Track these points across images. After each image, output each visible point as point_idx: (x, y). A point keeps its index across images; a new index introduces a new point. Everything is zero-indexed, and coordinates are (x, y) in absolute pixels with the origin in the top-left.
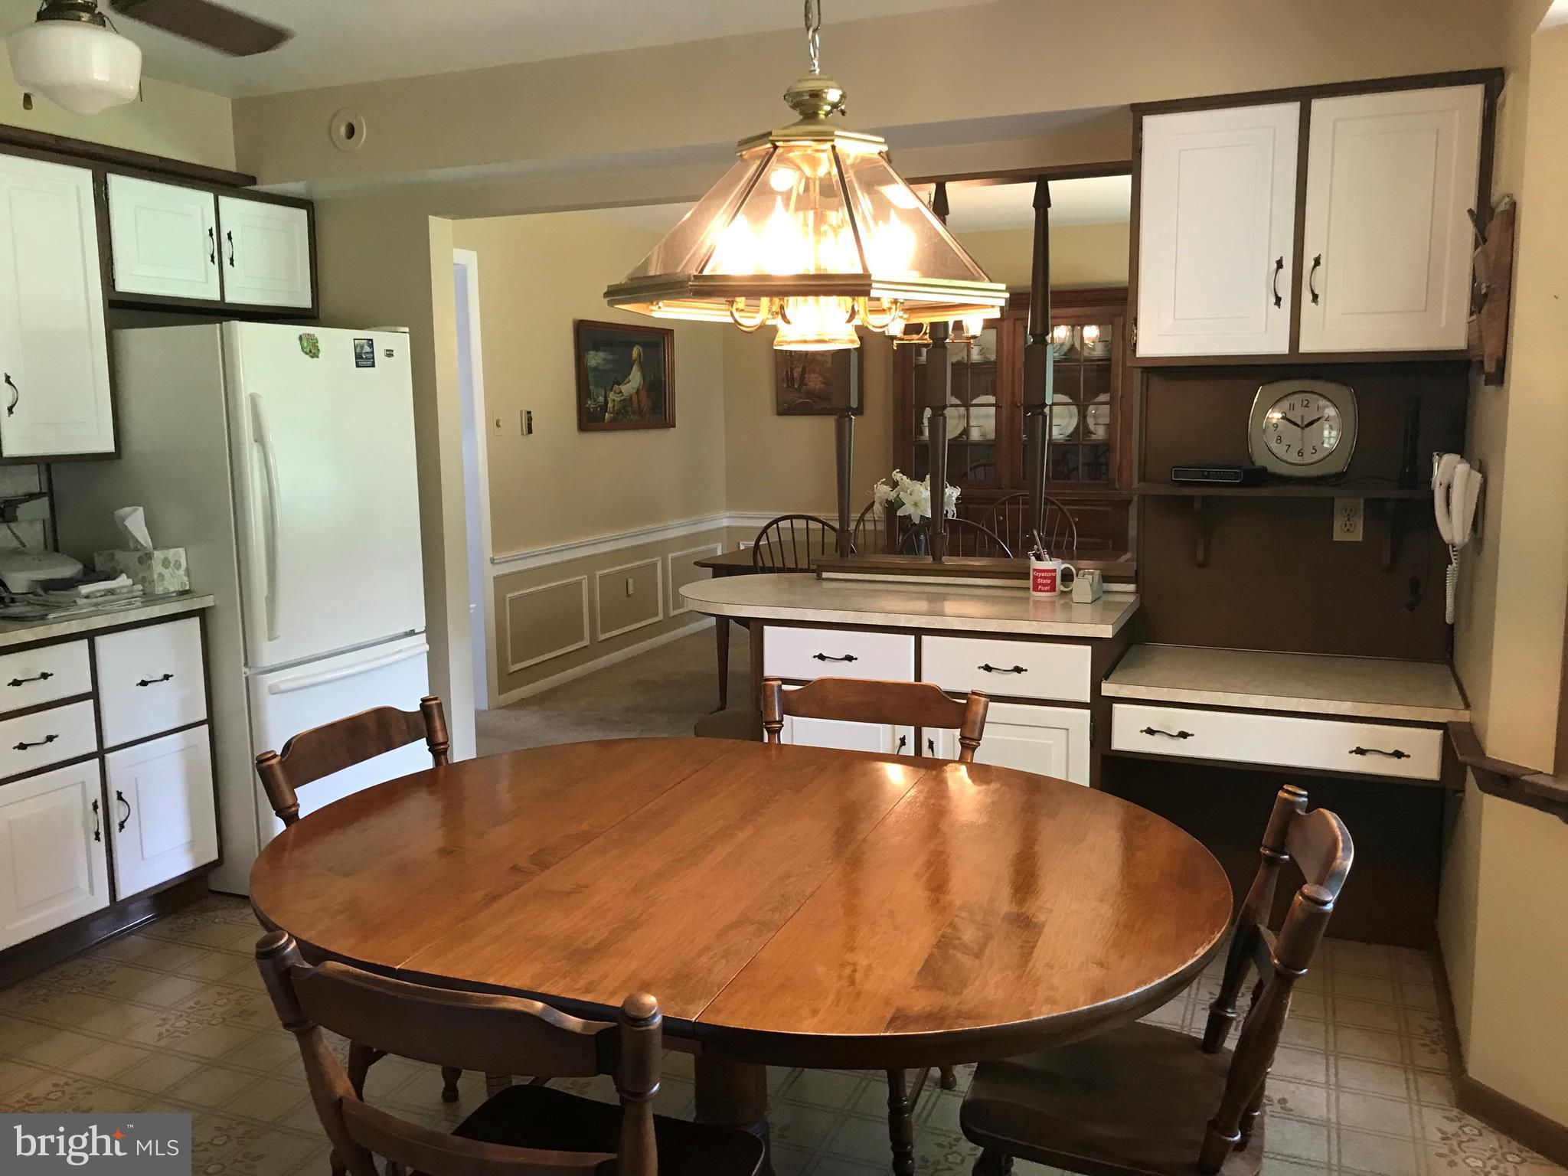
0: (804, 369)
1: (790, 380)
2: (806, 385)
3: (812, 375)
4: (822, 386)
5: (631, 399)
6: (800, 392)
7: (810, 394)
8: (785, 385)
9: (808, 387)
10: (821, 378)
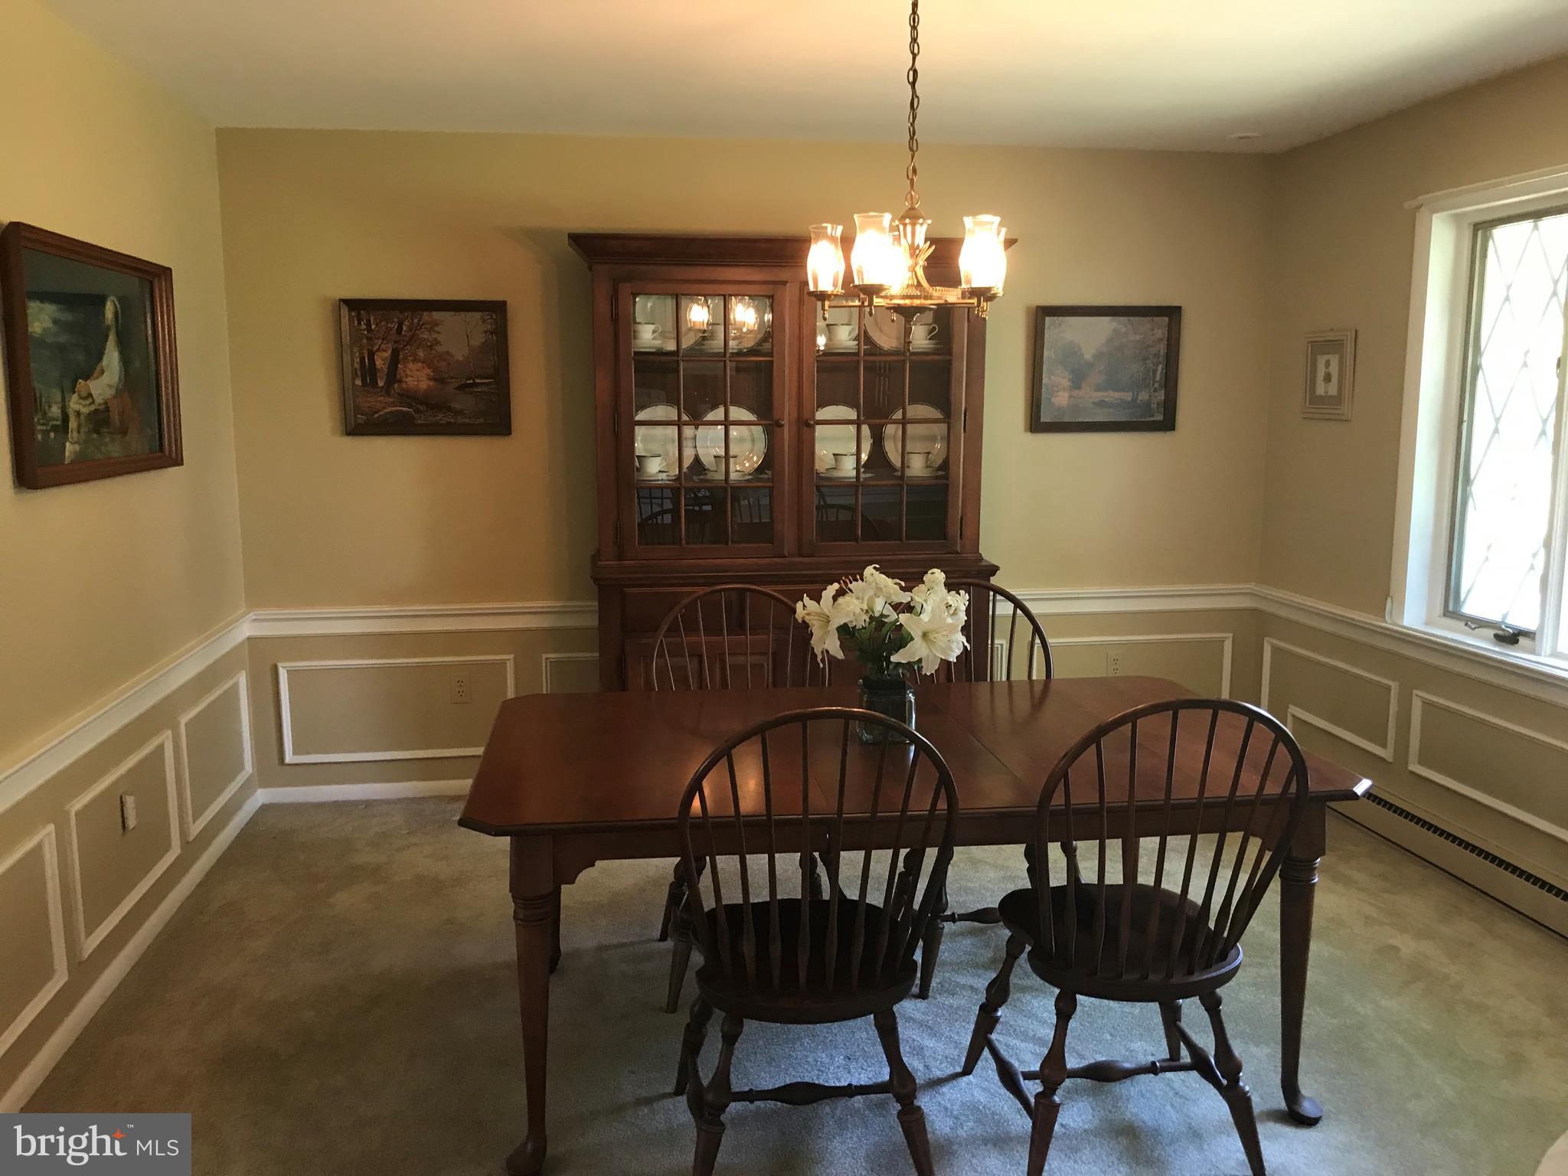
0: (395, 353)
1: (368, 372)
2: (400, 381)
3: (411, 365)
4: (431, 383)
5: (107, 409)
6: (388, 394)
7: (407, 397)
8: (358, 382)
9: (404, 385)
10: (429, 371)
